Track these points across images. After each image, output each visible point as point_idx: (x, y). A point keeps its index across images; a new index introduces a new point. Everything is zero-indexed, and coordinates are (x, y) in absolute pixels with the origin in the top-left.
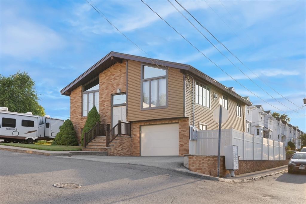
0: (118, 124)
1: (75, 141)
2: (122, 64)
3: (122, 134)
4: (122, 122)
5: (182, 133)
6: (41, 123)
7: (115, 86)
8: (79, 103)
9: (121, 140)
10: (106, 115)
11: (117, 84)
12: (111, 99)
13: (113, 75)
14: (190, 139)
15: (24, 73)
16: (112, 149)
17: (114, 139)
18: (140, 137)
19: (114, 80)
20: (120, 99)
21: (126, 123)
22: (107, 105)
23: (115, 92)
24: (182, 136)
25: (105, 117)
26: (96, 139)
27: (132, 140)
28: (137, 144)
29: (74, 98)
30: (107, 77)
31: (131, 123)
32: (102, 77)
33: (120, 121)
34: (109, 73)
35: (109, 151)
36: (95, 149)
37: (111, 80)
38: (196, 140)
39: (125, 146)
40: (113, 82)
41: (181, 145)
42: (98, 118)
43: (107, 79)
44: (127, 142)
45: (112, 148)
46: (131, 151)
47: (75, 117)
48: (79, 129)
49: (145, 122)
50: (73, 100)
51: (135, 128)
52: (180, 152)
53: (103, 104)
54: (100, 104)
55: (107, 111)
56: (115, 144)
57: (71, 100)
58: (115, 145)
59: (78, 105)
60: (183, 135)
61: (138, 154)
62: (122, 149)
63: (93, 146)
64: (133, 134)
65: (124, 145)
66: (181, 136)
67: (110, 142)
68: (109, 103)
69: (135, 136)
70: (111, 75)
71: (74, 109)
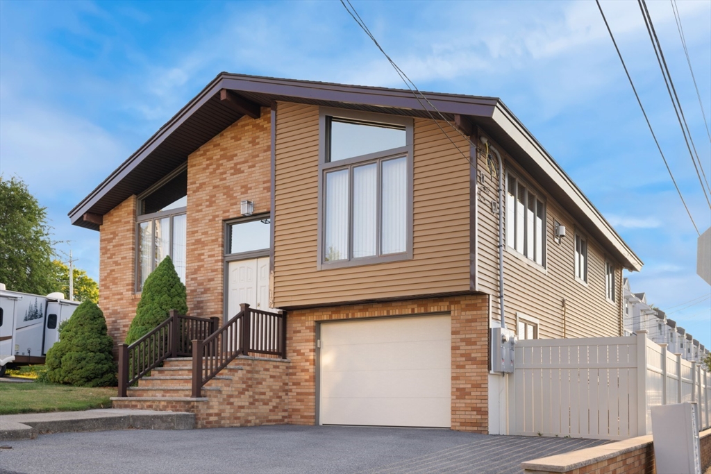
0: (239, 316)
1: (107, 372)
2: (258, 121)
3: (253, 351)
4: (254, 311)
5: (464, 348)
6: (33, 315)
7: (235, 195)
8: (126, 249)
9: (249, 372)
10: (208, 286)
11: (242, 187)
12: (223, 238)
13: (231, 158)
14: (492, 372)
15: (12, 183)
16: (214, 402)
17: (224, 366)
18: (316, 363)
19: (232, 174)
20: (250, 237)
21: (271, 314)
22: (210, 256)
23: (235, 212)
24: (464, 359)
25: (202, 293)
26: (165, 367)
27: (291, 371)
28: (307, 384)
29: (112, 236)
30: (211, 164)
31: (286, 314)
32: (195, 165)
33: (247, 305)
34: (216, 153)
35: (203, 410)
36: (154, 401)
37: (225, 173)
38: (510, 374)
39: (262, 391)
40: (231, 180)
41: (458, 389)
42: (179, 295)
43: (211, 173)
44: (272, 377)
45: (215, 399)
46: (286, 407)
47: (114, 295)
48: (124, 332)
49: (334, 309)
50: (110, 240)
51: (299, 332)
52: (457, 416)
53: (200, 252)
54: (190, 253)
55: (210, 275)
56: (228, 386)
57: (102, 241)
58: (225, 389)
59: (123, 258)
60: (468, 357)
61: (310, 417)
62: (251, 404)
63: (150, 393)
64: (294, 351)
65: (260, 388)
66: (458, 359)
67: (208, 379)
68: (218, 250)
69: (299, 357)
70: (223, 157)
71: (112, 271)
